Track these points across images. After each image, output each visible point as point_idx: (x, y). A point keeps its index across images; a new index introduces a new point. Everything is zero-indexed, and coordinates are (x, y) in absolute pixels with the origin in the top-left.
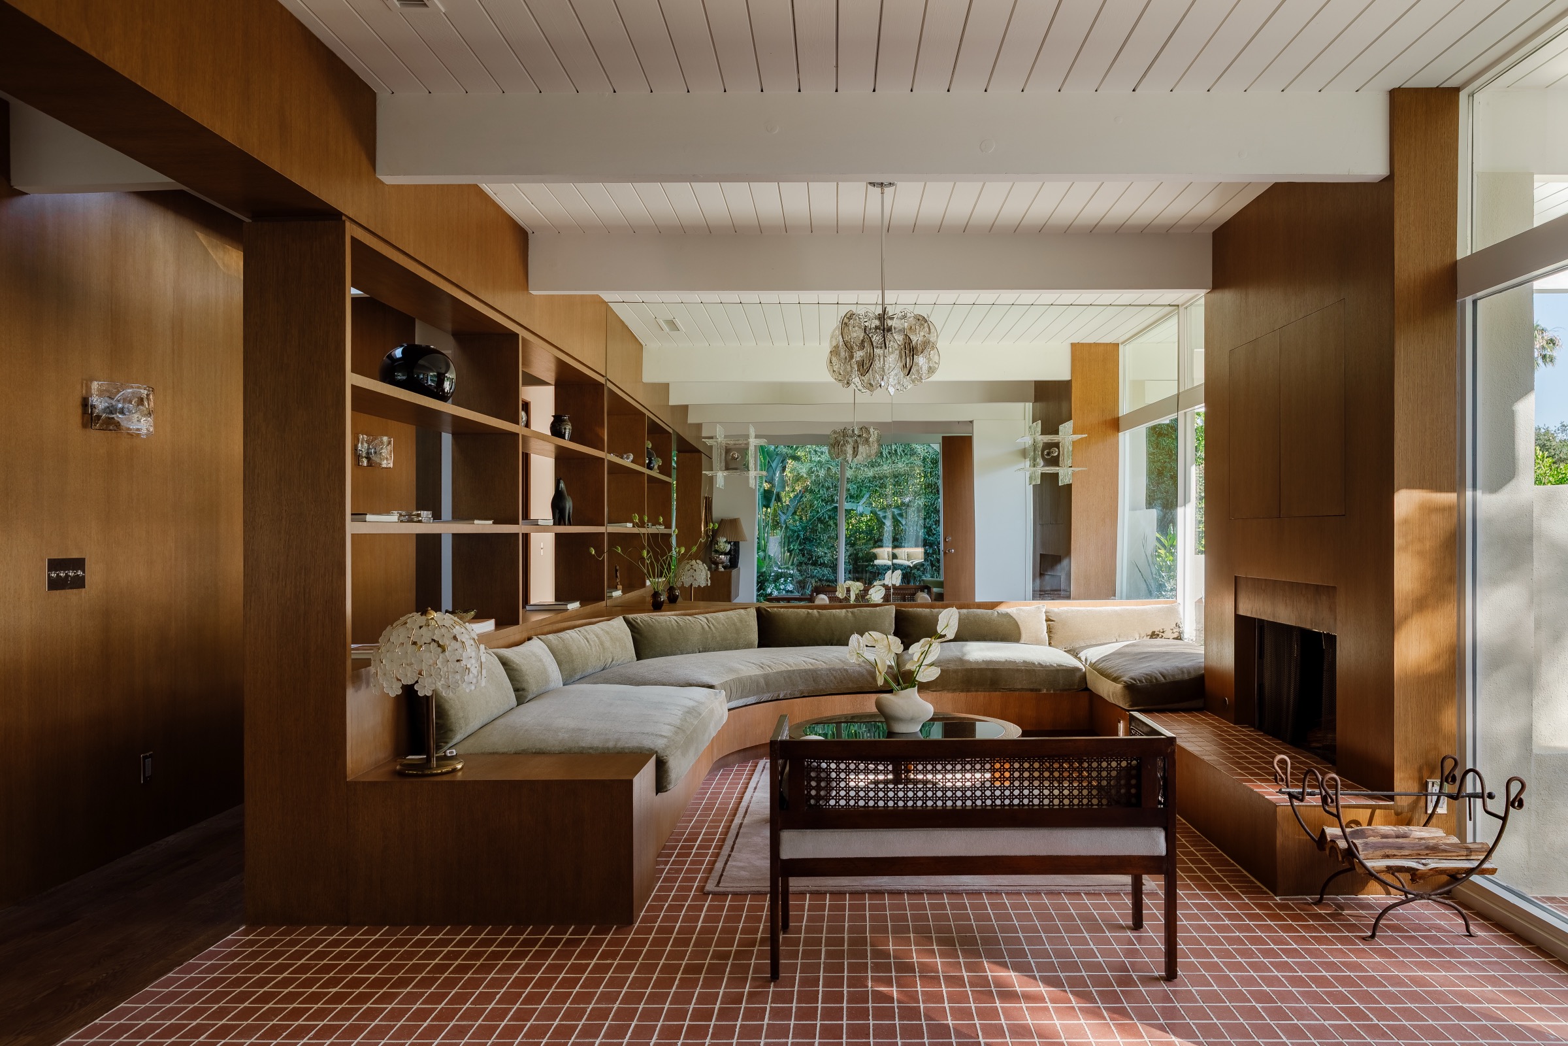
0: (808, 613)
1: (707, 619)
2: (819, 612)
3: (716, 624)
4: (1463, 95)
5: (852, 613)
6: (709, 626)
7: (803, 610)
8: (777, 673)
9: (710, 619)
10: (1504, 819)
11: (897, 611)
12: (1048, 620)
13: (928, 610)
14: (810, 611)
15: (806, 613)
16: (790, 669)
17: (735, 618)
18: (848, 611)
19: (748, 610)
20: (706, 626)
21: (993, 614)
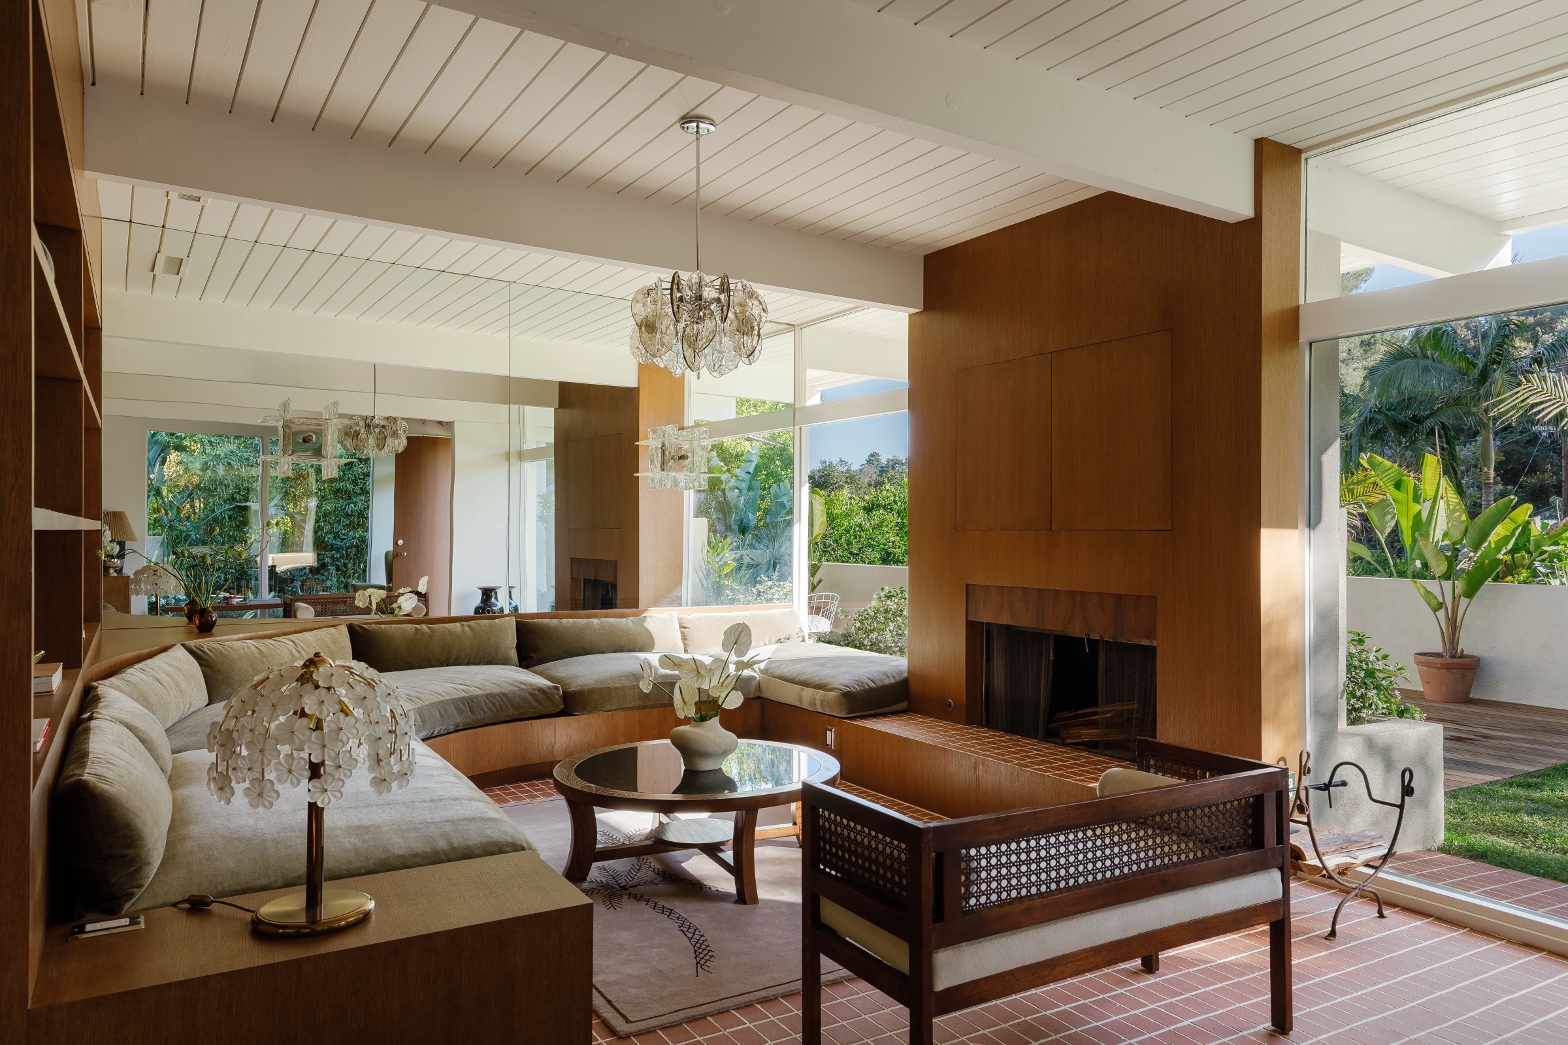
0: (416, 629)
1: (294, 642)
2: (429, 628)
3: (306, 648)
4: (1303, 156)
5: (469, 627)
6: (298, 651)
7: (409, 626)
8: (430, 704)
9: (297, 642)
10: (1401, 807)
11: (517, 623)
12: (682, 627)
13: (555, 621)
14: (418, 626)
15: (414, 628)
16: (442, 699)
17: (326, 639)
18: (463, 625)
19: (339, 627)
20: (294, 651)
21: (627, 622)
